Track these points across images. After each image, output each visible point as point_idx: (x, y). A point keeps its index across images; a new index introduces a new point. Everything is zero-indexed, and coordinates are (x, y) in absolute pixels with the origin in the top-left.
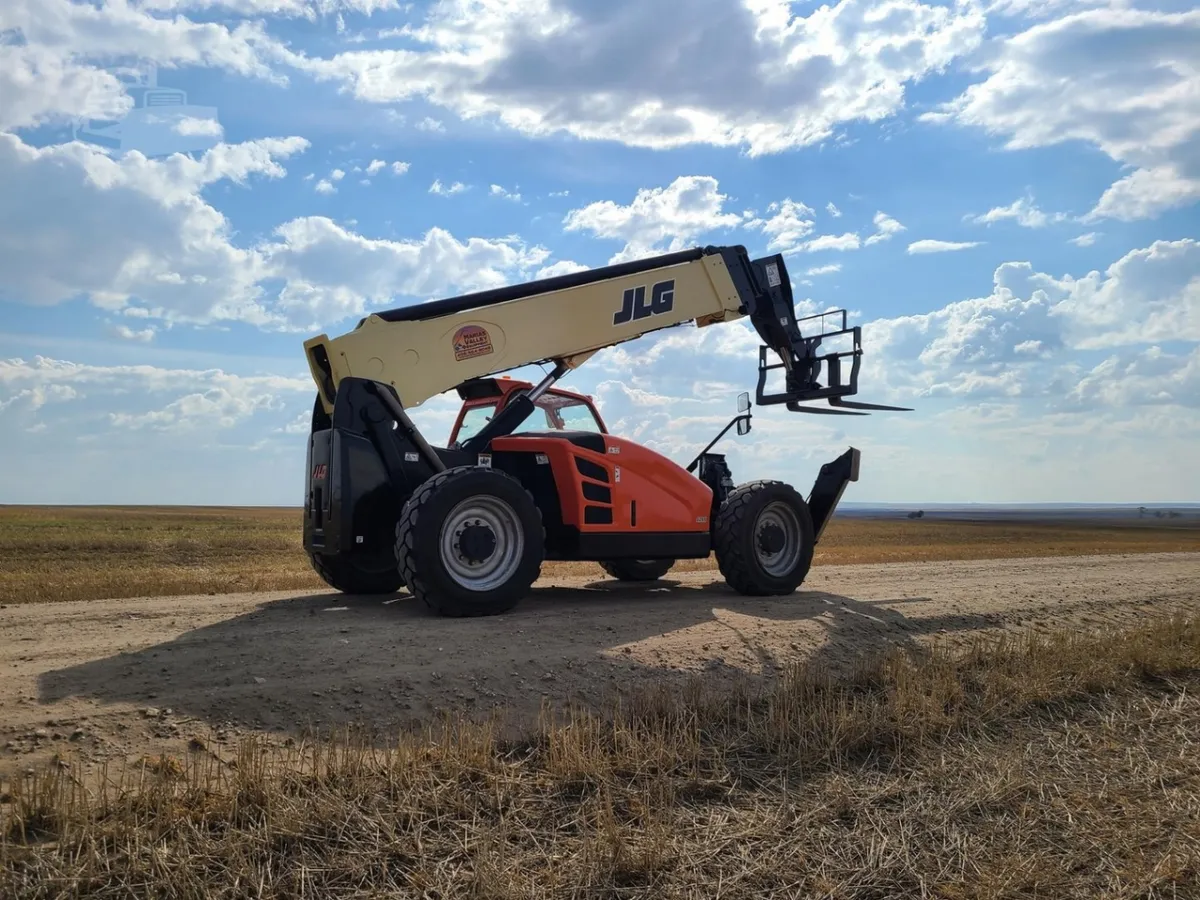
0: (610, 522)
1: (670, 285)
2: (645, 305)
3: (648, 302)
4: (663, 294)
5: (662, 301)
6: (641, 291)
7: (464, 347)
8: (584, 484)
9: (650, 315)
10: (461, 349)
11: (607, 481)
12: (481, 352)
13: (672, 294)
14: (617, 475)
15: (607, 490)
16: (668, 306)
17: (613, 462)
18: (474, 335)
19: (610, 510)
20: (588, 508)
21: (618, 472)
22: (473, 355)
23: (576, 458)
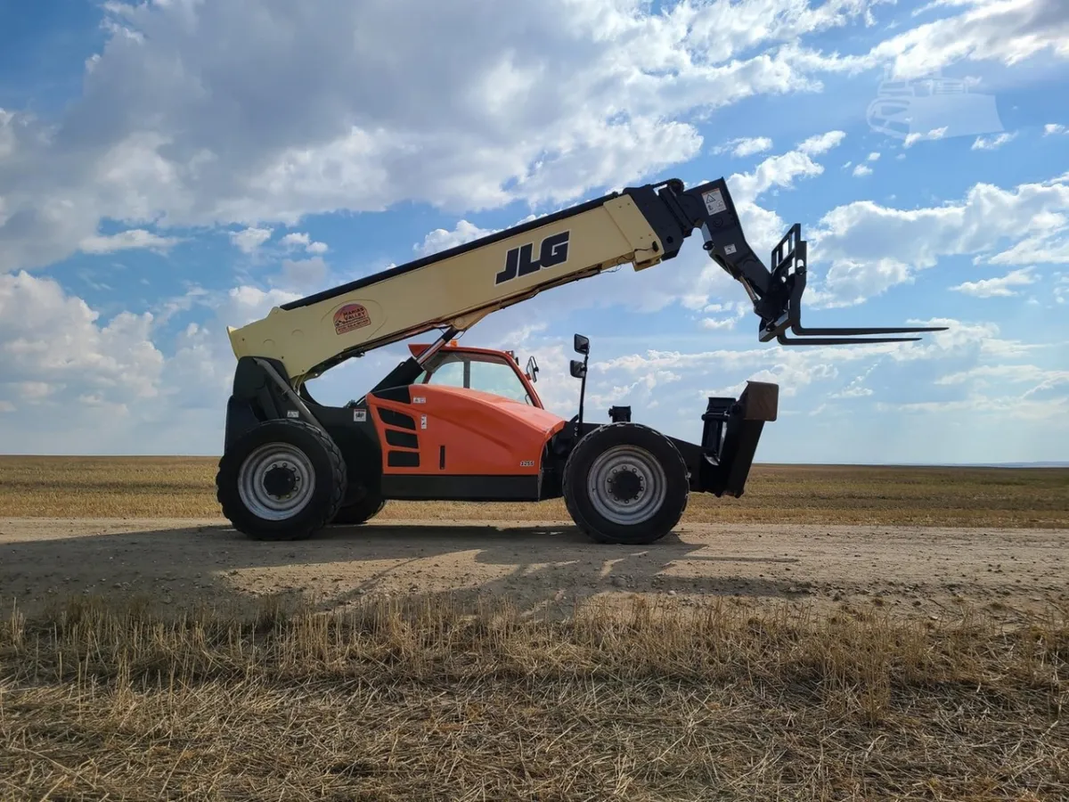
0: (418, 465)
1: (565, 236)
2: (532, 261)
3: (535, 256)
4: (554, 247)
5: (554, 254)
6: (527, 250)
7: (344, 323)
8: (388, 432)
9: (538, 269)
10: (341, 324)
11: (414, 428)
12: (359, 325)
13: (567, 244)
14: (424, 422)
15: (415, 436)
16: (562, 256)
17: (418, 411)
18: (353, 312)
19: (417, 454)
20: (391, 453)
21: (424, 420)
22: (351, 328)
23: (378, 409)
